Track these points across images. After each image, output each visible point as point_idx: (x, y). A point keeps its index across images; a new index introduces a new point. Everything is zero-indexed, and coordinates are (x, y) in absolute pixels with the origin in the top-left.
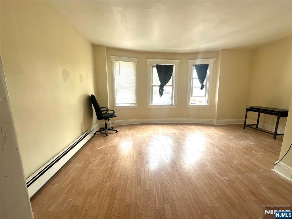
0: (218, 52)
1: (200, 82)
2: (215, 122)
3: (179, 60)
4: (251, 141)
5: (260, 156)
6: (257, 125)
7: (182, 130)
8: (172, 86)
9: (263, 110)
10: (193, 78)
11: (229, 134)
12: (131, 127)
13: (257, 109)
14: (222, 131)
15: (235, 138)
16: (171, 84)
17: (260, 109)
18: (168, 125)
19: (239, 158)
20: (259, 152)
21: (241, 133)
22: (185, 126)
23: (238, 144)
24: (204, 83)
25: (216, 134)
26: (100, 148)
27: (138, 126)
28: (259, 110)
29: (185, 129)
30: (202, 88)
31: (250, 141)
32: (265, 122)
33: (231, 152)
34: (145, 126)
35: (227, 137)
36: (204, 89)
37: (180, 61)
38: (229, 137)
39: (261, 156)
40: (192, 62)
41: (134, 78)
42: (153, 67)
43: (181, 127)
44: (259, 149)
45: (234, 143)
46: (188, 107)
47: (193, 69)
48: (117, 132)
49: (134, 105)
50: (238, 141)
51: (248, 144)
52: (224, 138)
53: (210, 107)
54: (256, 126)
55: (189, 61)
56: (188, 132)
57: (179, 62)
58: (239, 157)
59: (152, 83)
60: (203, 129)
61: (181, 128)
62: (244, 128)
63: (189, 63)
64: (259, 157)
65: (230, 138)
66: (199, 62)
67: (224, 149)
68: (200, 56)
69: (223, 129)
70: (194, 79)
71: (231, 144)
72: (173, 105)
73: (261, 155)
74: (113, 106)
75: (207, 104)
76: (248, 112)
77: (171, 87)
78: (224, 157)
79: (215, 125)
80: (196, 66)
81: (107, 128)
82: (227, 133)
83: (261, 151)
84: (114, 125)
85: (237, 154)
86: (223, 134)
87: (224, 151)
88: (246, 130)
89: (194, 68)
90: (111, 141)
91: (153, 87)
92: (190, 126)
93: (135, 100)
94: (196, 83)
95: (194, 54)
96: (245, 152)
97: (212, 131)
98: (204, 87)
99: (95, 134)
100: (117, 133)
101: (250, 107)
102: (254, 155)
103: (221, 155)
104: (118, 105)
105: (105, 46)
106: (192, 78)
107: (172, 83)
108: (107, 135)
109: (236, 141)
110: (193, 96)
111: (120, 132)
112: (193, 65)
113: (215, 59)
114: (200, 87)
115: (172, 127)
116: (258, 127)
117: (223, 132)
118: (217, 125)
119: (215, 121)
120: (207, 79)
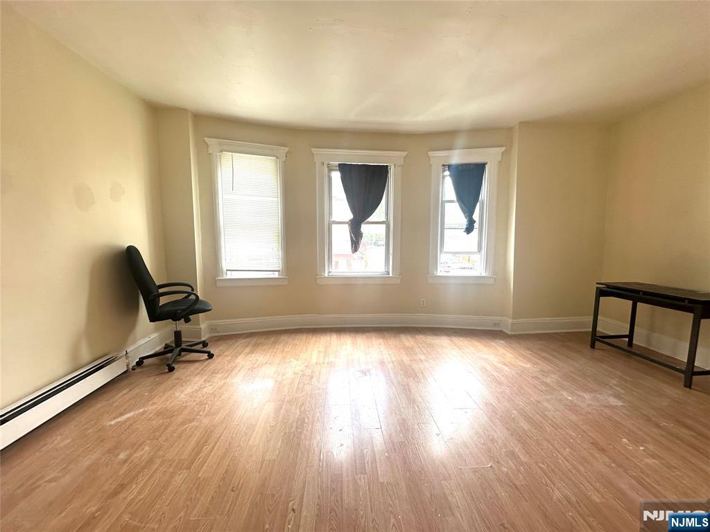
0: (510, 129)
1: (464, 212)
2: (510, 326)
3: (404, 151)
4: (615, 396)
5: (647, 460)
6: (631, 336)
7: (409, 350)
8: (386, 223)
9: (645, 293)
10: (444, 202)
11: (547, 367)
12: (262, 340)
13: (626, 290)
14: (524, 357)
15: (565, 383)
16: (383, 219)
17: (637, 292)
18: (373, 335)
19: (574, 471)
20: (643, 442)
21: (583, 363)
22: (421, 338)
23: (573, 408)
24: (476, 216)
25: (506, 368)
26: (113, 423)
27: (284, 338)
28: (635, 294)
29: (418, 350)
30: (469, 229)
31: (610, 395)
32: (652, 329)
33: (549, 442)
34: (304, 337)
35: (540, 376)
36: (475, 232)
37: (405, 154)
38: (545, 380)
39: (650, 461)
40: (438, 156)
41: (276, 199)
42: (330, 170)
43: (408, 340)
44: (641, 430)
45: (560, 400)
46: (430, 281)
47: (444, 177)
48: (211, 356)
49: (276, 275)
50: (572, 394)
51: (606, 407)
52: (530, 383)
53: (492, 281)
54: (627, 339)
55: (431, 154)
56: (423, 357)
57: (405, 158)
58: (572, 465)
59: (330, 214)
60: (472, 349)
61: (407, 344)
62: (593, 346)
63: (432, 161)
64: (647, 464)
65: (548, 380)
66: (457, 158)
67: (526, 426)
68: (461, 141)
69: (529, 349)
70: (447, 205)
71: (549, 407)
72: (391, 275)
73: (653, 456)
74: (216, 281)
75: (484, 275)
76: (601, 298)
77: (384, 226)
78: (522, 464)
79: (509, 333)
80: (449, 167)
81: (183, 346)
82: (539, 361)
83: (648, 438)
84: (218, 332)
85: (568, 450)
86: (528, 366)
87: (521, 438)
88: (597, 353)
89: (447, 173)
90: (171, 392)
91: (333, 226)
92: (435, 338)
93: (280, 261)
94: (454, 214)
95: (444, 136)
96: (595, 444)
97: (497, 355)
98: (476, 225)
99: (140, 363)
100: (210, 361)
101: (608, 286)
102: (627, 458)
103: (512, 455)
104: (228, 277)
105: (187, 110)
106: (442, 201)
107: (387, 214)
108: (171, 369)
109: (564, 393)
110: (445, 250)
111: (220, 359)
112: (444, 165)
113: (504, 149)
114: (465, 227)
115: (381, 341)
116: (634, 342)
117: (529, 360)
118: (513, 333)
119: (507, 323)
120: (483, 203)
